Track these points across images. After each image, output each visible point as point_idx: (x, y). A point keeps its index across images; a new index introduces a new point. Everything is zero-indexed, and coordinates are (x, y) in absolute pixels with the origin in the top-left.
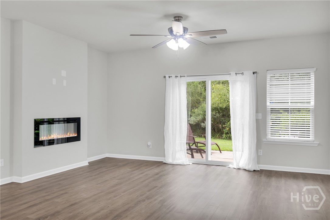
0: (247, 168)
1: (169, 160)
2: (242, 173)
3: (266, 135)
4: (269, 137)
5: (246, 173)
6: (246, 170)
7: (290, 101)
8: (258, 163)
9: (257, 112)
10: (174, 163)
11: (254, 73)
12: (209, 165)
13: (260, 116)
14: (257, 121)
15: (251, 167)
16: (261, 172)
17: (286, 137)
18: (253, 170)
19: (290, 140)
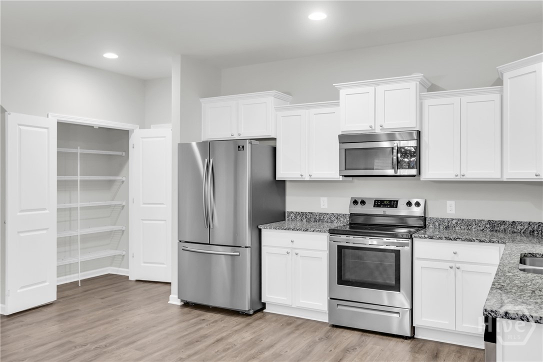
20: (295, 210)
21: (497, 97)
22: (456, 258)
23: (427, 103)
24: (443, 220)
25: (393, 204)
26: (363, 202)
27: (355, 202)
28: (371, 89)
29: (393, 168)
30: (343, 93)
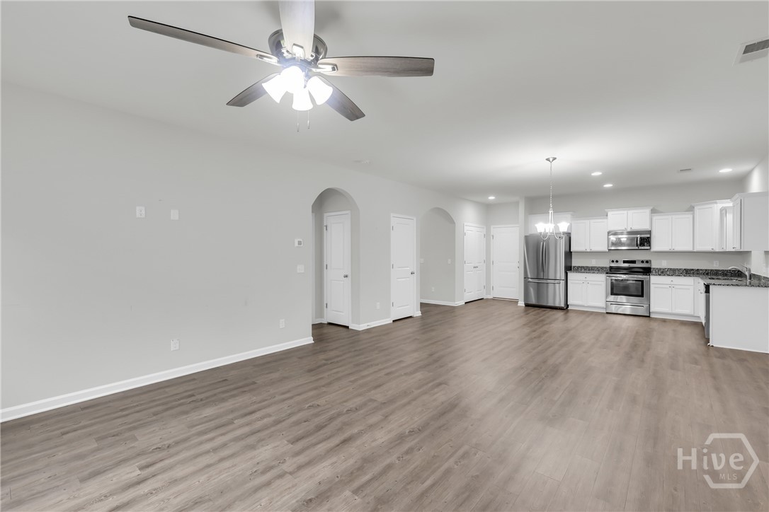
20: (577, 265)
21: (691, 216)
22: (672, 283)
23: (654, 218)
24: (660, 269)
25: (634, 262)
26: (617, 261)
27: (613, 261)
28: (625, 212)
29: (637, 246)
30: (609, 214)
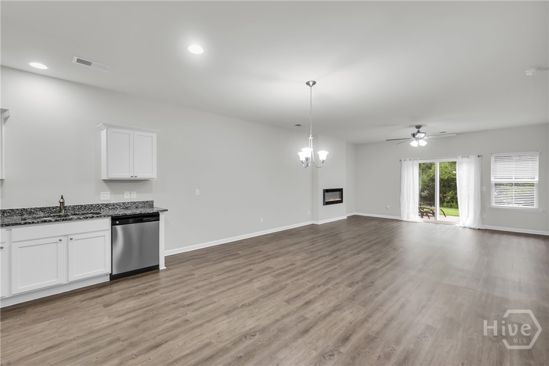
0: (472, 227)
1: (405, 219)
2: (467, 230)
3: (490, 203)
4: (494, 204)
5: (471, 230)
6: (471, 228)
7: (513, 177)
8: (483, 224)
9: (482, 185)
10: (409, 221)
11: (478, 156)
12: (437, 223)
13: (485, 189)
14: (482, 192)
15: (476, 226)
16: (486, 230)
17: (510, 205)
18: (477, 228)
19: (514, 207)
